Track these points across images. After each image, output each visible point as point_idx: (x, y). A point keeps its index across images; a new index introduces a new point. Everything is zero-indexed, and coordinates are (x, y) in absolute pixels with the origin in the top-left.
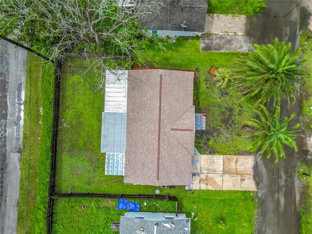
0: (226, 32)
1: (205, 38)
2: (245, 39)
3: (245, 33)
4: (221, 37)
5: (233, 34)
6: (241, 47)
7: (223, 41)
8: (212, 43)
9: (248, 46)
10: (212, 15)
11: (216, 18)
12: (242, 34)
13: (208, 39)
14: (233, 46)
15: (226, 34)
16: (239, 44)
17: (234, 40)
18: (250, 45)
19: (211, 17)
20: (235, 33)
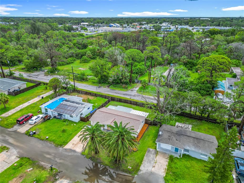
0: (156, 162)
1: (155, 152)
2: (149, 171)
3: (153, 172)
4: (153, 159)
5: (154, 166)
6: (144, 166)
7: (151, 159)
8: (151, 154)
9: (143, 170)
10: (168, 159)
11: (166, 160)
12: (153, 170)
13: (154, 153)
14: (146, 163)
15: (155, 162)
16: (146, 166)
17: (150, 165)
18: (144, 172)
19: (167, 158)
20: (154, 167)
